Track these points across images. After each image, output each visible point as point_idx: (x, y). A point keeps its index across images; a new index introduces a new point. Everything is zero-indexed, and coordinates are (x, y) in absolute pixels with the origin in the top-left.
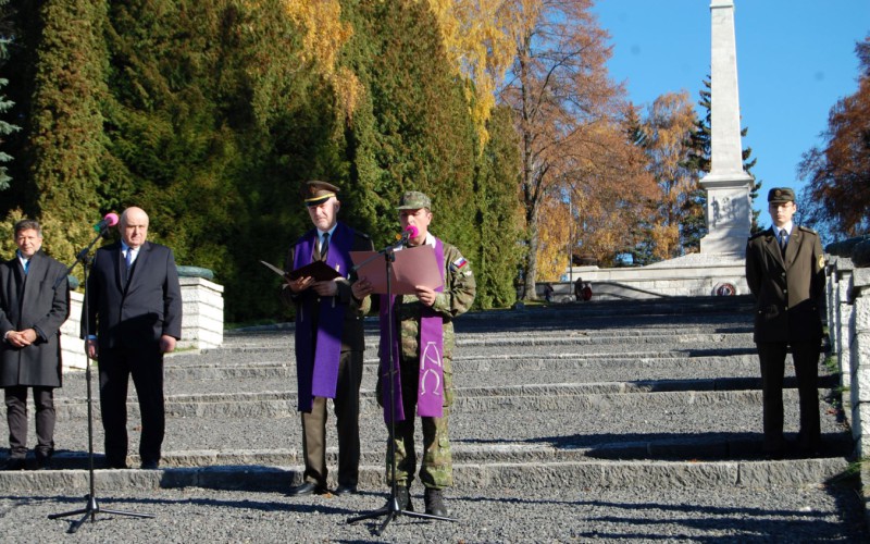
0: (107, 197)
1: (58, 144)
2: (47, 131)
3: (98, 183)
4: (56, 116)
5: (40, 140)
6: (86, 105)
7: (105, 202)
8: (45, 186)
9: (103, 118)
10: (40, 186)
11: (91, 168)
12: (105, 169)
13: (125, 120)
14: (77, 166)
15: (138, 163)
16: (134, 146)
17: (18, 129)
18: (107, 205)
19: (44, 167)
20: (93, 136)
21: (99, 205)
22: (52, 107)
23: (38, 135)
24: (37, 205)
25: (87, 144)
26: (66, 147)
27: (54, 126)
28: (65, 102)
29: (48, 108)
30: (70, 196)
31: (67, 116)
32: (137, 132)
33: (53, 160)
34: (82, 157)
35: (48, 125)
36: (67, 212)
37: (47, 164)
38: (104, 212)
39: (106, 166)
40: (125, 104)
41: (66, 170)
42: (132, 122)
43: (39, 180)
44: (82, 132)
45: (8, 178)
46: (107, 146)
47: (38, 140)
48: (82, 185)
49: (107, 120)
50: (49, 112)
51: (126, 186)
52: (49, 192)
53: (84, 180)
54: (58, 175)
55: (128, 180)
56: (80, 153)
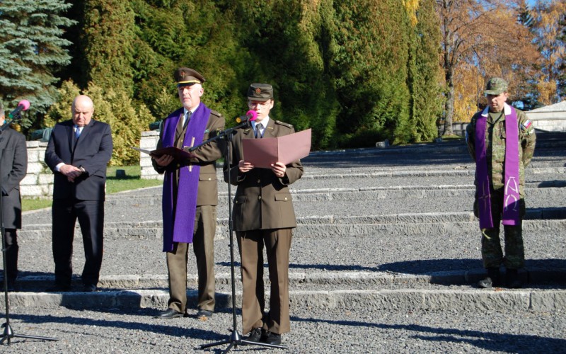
0: (139, 70)
1: (103, 33)
2: (95, 24)
3: (132, 60)
4: (102, 13)
5: (91, 30)
6: (122, 5)
7: (137, 73)
8: (95, 63)
9: (135, 14)
10: (91, 63)
11: (127, 49)
12: (136, 50)
13: (150, 15)
14: (116, 49)
15: (160, 45)
16: (157, 33)
17: (76, 22)
18: (138, 75)
19: (94, 49)
20: (127, 27)
21: (132, 75)
22: (99, 7)
23: (90, 27)
24: (89, 76)
25: (123, 32)
26: (109, 35)
27: (101, 21)
28: (107, 3)
29: (96, 7)
30: (112, 69)
31: (109, 13)
32: (159, 23)
33: (100, 44)
34: (120, 42)
35: (96, 20)
36: (110, 80)
37: (96, 47)
38: (136, 80)
39: (137, 47)
40: (150, 4)
41: (109, 51)
42: (155, 16)
43: (91, 59)
44: (120, 24)
45: (70, 57)
46: (137, 34)
47: (90, 30)
48: (120, 61)
49: (138, 15)
50: (96, 10)
51: (151, 61)
52: (98, 66)
53: (122, 58)
54: (103, 54)
55: (152, 57)
56: (119, 39)
